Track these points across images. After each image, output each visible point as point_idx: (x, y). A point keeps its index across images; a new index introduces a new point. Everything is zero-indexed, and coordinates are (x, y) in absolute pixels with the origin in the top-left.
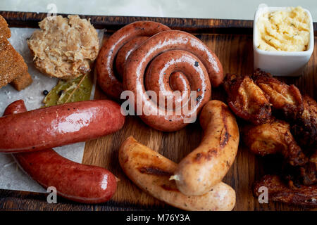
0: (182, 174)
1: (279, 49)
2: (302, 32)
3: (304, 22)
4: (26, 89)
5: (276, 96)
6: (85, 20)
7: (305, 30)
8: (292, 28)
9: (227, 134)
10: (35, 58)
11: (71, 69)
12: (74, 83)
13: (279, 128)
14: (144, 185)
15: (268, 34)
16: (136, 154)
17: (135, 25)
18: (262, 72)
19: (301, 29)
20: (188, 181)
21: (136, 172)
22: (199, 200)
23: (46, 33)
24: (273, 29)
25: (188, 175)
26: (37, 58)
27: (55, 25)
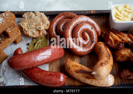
0: (97, 72)
1: (122, 21)
2: (130, 13)
3: (130, 10)
4: (20, 43)
5: (124, 39)
6: (42, 13)
7: (131, 13)
8: (126, 12)
9: (109, 54)
10: (23, 30)
11: (39, 33)
12: (40, 39)
13: (128, 51)
14: (78, 78)
15: (117, 15)
16: (73, 66)
17: (62, 14)
18: (115, 30)
19: (129, 12)
20: (100, 74)
21: (74, 73)
22: (101, 81)
23: (26, 19)
24: (119, 13)
25: (99, 71)
26: (24, 30)
27: (30, 16)
